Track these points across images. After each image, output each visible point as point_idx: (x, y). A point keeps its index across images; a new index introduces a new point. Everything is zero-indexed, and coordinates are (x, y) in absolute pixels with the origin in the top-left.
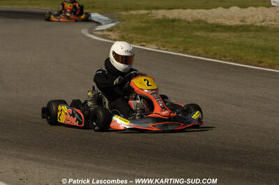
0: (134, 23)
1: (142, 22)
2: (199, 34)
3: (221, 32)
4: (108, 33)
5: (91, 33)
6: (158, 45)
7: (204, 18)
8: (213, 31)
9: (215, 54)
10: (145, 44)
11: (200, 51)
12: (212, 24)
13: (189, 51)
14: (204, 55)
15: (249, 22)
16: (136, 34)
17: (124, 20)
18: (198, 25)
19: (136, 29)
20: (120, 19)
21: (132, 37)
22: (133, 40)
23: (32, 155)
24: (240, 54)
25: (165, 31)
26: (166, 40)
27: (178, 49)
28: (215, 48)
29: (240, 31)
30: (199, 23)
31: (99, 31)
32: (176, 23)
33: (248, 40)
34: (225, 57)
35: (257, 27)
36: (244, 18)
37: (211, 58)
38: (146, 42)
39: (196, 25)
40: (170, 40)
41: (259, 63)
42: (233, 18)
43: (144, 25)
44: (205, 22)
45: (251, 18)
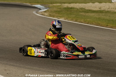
0: (55, 9)
1: (58, 9)
2: (82, 14)
3: (91, 13)
4: (44, 13)
5: (37, 13)
6: (65, 18)
7: (84, 7)
8: (88, 13)
9: (89, 22)
10: (59, 18)
11: (82, 21)
12: (87, 10)
13: (78, 21)
14: (84, 22)
15: (103, 9)
16: (56, 13)
17: (51, 8)
18: (82, 10)
19: (56, 12)
20: (49, 7)
21: (54, 15)
22: (54, 16)
23: (12, 64)
24: (99, 22)
25: (68, 13)
26: (68, 16)
27: (73, 20)
28: (88, 20)
29: (99, 13)
30: (82, 9)
31: (40, 12)
32: (73, 9)
33: (102, 16)
34: (93, 23)
35: (106, 11)
36: (101, 7)
37: (87, 24)
38: (60, 17)
39: (81, 10)
40: (70, 16)
41: (107, 26)
42: (96, 7)
43: (59, 10)
44: (84, 9)
45: (103, 7)
